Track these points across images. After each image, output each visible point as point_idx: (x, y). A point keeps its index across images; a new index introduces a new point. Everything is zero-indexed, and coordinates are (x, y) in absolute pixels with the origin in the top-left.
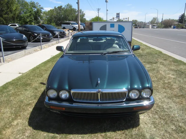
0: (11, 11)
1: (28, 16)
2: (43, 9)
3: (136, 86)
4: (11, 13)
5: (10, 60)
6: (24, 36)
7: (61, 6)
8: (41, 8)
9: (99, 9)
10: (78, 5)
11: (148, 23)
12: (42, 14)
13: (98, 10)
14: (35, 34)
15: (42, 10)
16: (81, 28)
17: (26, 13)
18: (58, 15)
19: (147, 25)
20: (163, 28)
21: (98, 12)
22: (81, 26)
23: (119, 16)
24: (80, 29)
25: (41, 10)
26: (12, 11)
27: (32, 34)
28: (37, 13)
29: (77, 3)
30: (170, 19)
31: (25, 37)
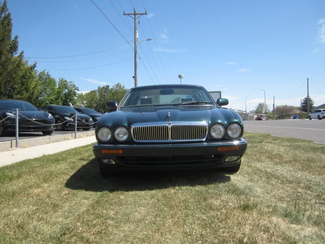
0: (27, 90)
1: (52, 100)
2: (78, 90)
3: (219, 121)
4: (27, 92)
5: (26, 145)
6: (50, 115)
7: (108, 86)
8: (75, 89)
10: (135, 80)
11: (251, 112)
12: (76, 98)
14: (66, 118)
15: (76, 91)
17: (49, 95)
18: (103, 99)
19: (250, 115)
20: (277, 119)
25: (74, 92)
26: (29, 90)
27: (60, 118)
28: (69, 96)
29: (133, 77)
31: (51, 117)
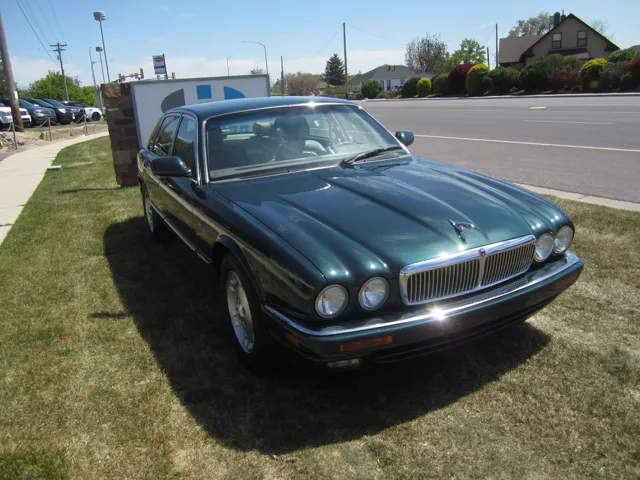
9: (58, 45)
13: (59, 50)
16: (23, 117)
21: (59, 58)
22: (21, 110)
23: (164, 67)
24: (21, 122)
30: (299, 73)
